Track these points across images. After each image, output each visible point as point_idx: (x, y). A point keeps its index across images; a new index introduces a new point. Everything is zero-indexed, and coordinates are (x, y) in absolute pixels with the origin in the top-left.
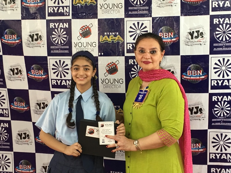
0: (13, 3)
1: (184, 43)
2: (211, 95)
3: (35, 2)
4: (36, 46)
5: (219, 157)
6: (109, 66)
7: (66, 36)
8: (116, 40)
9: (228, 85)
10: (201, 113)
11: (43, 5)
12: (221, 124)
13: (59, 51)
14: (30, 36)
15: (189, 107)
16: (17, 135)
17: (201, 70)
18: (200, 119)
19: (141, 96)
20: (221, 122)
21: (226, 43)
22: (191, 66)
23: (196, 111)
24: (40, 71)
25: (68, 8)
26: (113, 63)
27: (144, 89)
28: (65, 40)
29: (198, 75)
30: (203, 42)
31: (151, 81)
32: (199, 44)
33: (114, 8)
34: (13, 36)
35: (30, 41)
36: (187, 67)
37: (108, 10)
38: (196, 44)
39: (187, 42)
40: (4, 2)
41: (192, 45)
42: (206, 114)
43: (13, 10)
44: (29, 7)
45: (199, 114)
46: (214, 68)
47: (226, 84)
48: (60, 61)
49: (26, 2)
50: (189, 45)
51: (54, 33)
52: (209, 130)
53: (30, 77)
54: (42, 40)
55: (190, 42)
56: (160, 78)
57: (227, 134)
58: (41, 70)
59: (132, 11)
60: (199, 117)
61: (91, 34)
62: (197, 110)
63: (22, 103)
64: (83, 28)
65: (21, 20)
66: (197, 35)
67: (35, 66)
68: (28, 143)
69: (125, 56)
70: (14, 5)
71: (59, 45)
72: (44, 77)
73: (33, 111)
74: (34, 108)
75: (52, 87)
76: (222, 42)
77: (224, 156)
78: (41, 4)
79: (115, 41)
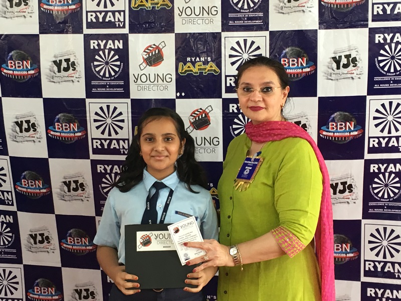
0: (25, 5)
1: (324, 76)
2: (368, 163)
3: (64, 3)
4: (65, 81)
5: (382, 268)
6: (196, 115)
7: (118, 63)
8: (206, 71)
9: (396, 145)
10: (351, 191)
11: (78, 8)
12: (383, 211)
13: (107, 89)
14: (55, 62)
15: (331, 183)
16: (28, 236)
17: (351, 121)
18: (348, 202)
19: (248, 169)
20: (384, 208)
21: (396, 75)
22: (336, 115)
23: (342, 189)
24: (72, 125)
25: (122, 13)
26: (201, 111)
27: (254, 156)
28: (117, 69)
29: (347, 130)
30: (357, 74)
31: (266, 141)
32: (349, 78)
33: (203, 15)
34: (25, 62)
35: (55, 72)
36: (329, 117)
37: (192, 19)
38: (344, 78)
39: (330, 75)
40: (8, 4)
41: (337, 80)
42: (359, 193)
43: (25, 17)
44: (52, 12)
45: (347, 193)
46: (375, 118)
47: (393, 144)
48: (108, 107)
49: (47, 3)
50: (332, 80)
51: (97, 57)
52: (364, 222)
53: (53, 135)
54: (77, 71)
55: (334, 74)
56: (282, 137)
57: (394, 228)
58: (73, 122)
59: (234, 19)
60: (347, 198)
61: (163, 60)
62: (344, 187)
63: (37, 182)
64: (150, 48)
65: (38, 36)
66: (346, 63)
67: (64, 116)
68: (47, 250)
69: (223, 99)
70: (26, 8)
71: (107, 79)
72: (79, 134)
73: (56, 195)
74: (59, 190)
75: (94, 153)
76: (389, 74)
77: (389, 268)
78: (74, 7)
79: (205, 73)
